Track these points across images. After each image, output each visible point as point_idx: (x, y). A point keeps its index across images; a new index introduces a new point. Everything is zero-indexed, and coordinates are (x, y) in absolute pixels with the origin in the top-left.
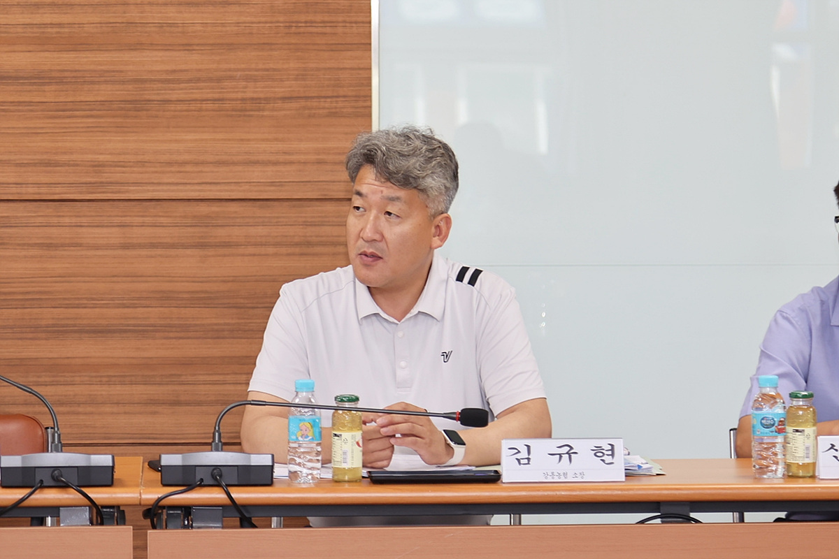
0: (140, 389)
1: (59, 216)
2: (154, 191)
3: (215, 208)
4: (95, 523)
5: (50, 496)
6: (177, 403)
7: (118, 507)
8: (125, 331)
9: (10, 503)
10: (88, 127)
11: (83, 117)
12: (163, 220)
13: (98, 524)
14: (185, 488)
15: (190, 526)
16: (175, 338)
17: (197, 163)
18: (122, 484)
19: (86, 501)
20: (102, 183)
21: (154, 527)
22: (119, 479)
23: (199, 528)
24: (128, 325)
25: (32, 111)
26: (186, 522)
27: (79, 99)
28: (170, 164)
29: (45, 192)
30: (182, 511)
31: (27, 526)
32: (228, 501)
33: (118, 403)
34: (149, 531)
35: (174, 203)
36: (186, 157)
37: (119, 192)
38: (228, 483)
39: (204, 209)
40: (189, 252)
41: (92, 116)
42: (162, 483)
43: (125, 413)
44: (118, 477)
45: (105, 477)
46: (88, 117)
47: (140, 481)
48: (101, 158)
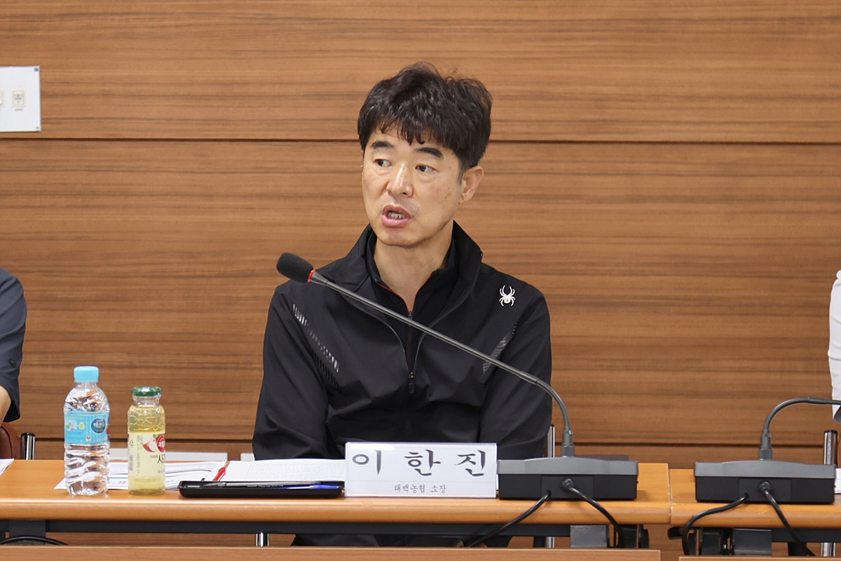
0: (649, 376)
1: (553, 162)
2: (670, 131)
3: (745, 153)
4: (612, 544)
5: (559, 510)
6: (695, 394)
7: (642, 526)
8: (633, 305)
9: (512, 518)
10: (590, 52)
11: (584, 39)
12: (680, 168)
13: (615, 547)
14: (726, 505)
15: (730, 552)
16: (694, 314)
17: (724, 98)
18: (646, 497)
19: (604, 518)
20: (604, 121)
21: (687, 553)
22: (642, 491)
23: (743, 555)
24: (636, 297)
25: (520, 31)
26: (725, 547)
27: (578, 16)
28: (690, 98)
29: (535, 132)
30: (720, 533)
31: (530, 548)
32: (779, 522)
33: (622, 394)
34: (680, 558)
35: (695, 147)
36: (710, 90)
37: (627, 132)
38: (780, 500)
39: (731, 154)
40: (712, 207)
41: (594, 38)
42: (696, 499)
43: (631, 406)
44: (641, 489)
45: (626, 488)
46: (589, 39)
47: (669, 494)
48: (605, 90)
